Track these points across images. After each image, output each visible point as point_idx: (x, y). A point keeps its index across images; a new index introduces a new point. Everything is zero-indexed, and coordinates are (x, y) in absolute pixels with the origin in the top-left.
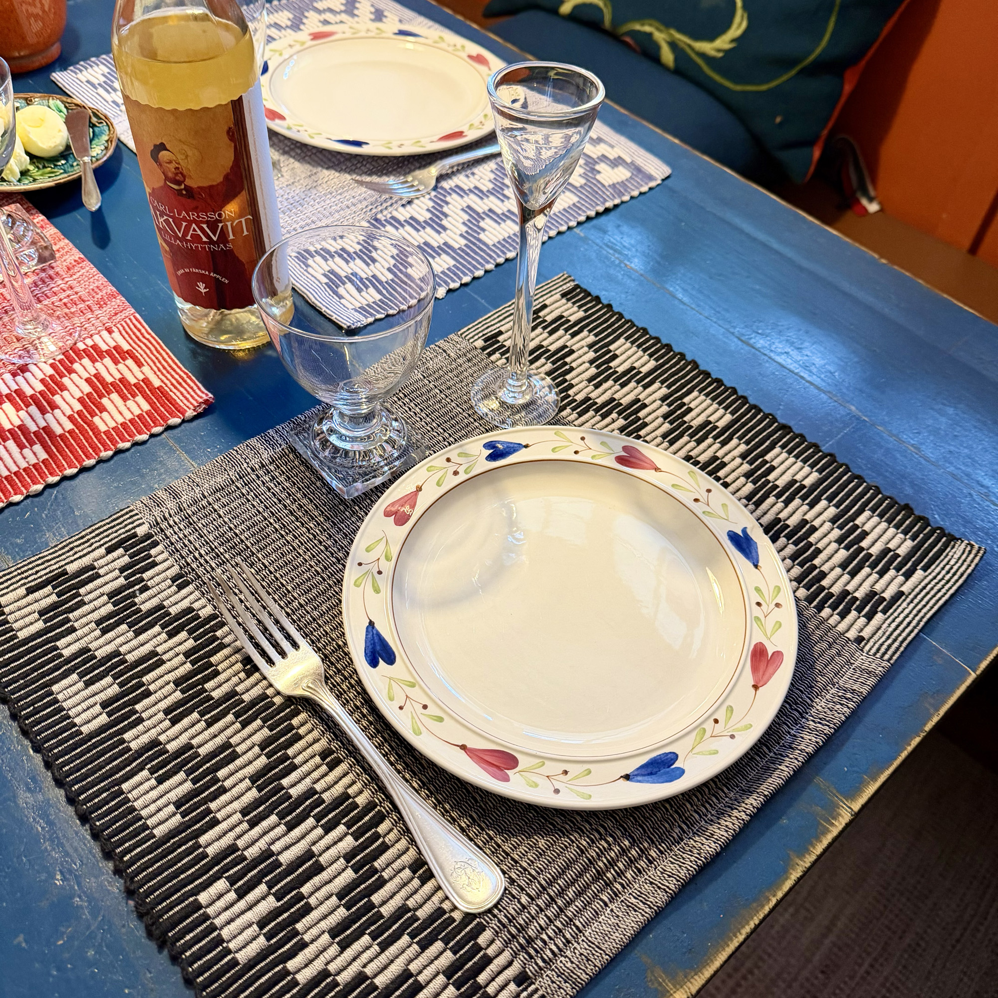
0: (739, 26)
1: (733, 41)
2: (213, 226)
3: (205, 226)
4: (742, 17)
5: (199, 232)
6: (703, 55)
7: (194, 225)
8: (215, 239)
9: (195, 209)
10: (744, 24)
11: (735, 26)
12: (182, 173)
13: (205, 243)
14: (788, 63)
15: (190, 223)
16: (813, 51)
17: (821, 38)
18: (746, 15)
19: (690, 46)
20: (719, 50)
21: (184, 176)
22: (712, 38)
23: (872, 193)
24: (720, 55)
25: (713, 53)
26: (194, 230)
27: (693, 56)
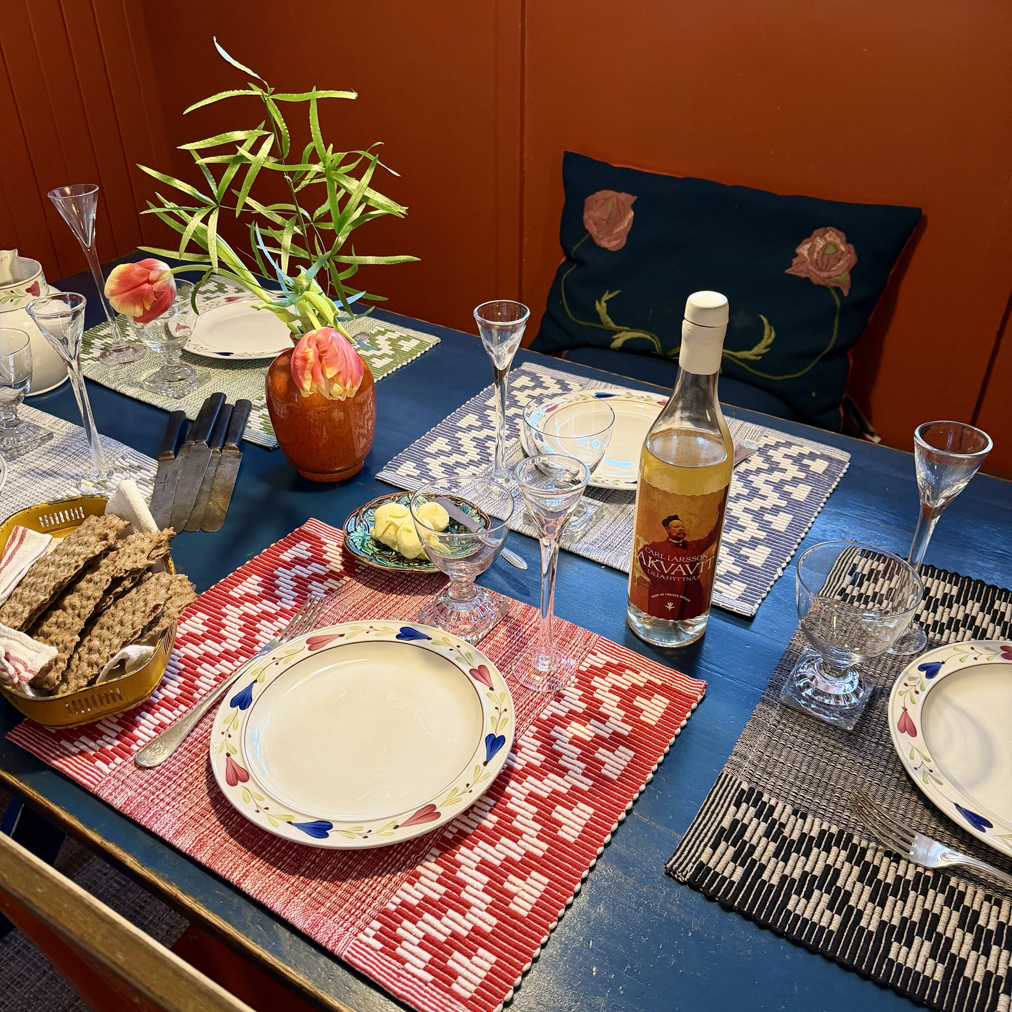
0: (769, 336)
1: (767, 347)
2: (692, 565)
3: (687, 566)
4: (770, 329)
5: (682, 570)
6: (745, 360)
7: (680, 566)
8: (691, 573)
9: (685, 555)
10: (773, 335)
11: (766, 337)
12: (683, 533)
13: (684, 576)
14: (812, 355)
15: (677, 564)
16: (828, 345)
17: (832, 334)
18: (772, 328)
19: (733, 356)
20: (758, 355)
21: (684, 535)
22: (750, 349)
23: (872, 429)
24: (760, 357)
25: (753, 358)
26: (679, 568)
27: (738, 362)
